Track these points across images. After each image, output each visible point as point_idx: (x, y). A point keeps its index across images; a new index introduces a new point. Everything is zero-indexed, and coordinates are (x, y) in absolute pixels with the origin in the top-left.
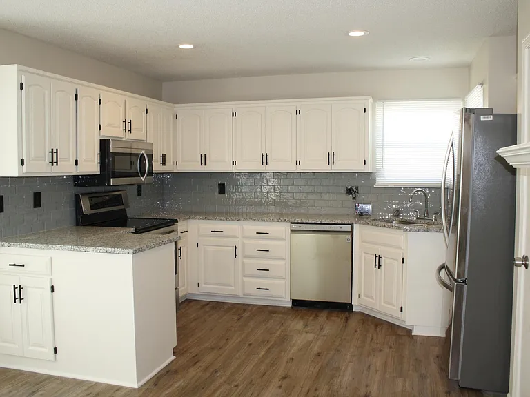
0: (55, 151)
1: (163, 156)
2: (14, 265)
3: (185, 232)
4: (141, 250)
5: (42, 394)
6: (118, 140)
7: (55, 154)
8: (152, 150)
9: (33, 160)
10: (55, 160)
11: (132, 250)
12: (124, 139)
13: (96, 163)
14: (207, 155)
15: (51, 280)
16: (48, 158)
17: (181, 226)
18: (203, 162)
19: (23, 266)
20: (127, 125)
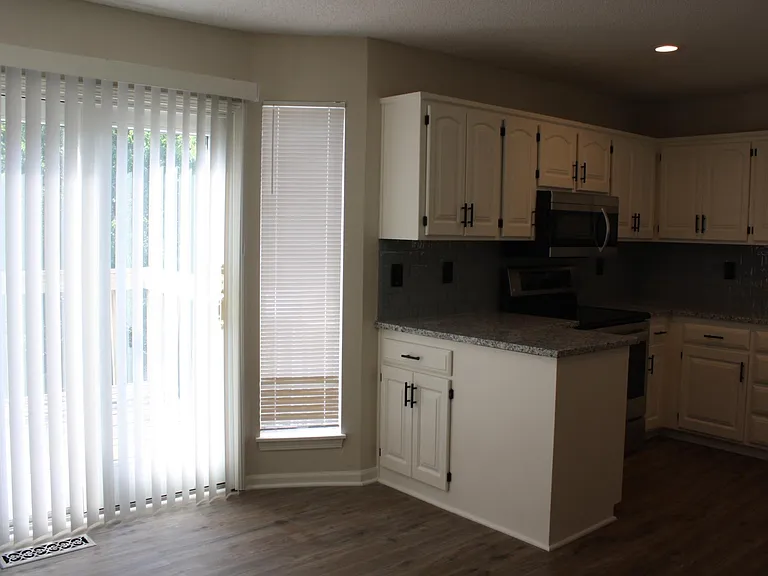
0: (469, 206)
1: (636, 217)
2: (408, 357)
3: (661, 333)
4: (570, 353)
5: (423, 531)
6: (564, 193)
7: (469, 212)
8: (617, 208)
9: (438, 219)
10: (469, 219)
11: (556, 353)
12: (573, 191)
13: (529, 225)
14: (707, 216)
15: (451, 382)
16: (460, 215)
17: (656, 325)
18: (700, 228)
19: (418, 358)
20: (579, 171)
